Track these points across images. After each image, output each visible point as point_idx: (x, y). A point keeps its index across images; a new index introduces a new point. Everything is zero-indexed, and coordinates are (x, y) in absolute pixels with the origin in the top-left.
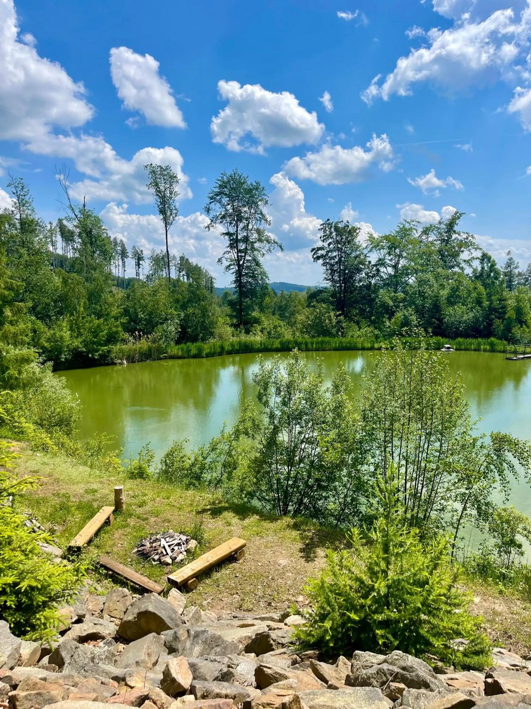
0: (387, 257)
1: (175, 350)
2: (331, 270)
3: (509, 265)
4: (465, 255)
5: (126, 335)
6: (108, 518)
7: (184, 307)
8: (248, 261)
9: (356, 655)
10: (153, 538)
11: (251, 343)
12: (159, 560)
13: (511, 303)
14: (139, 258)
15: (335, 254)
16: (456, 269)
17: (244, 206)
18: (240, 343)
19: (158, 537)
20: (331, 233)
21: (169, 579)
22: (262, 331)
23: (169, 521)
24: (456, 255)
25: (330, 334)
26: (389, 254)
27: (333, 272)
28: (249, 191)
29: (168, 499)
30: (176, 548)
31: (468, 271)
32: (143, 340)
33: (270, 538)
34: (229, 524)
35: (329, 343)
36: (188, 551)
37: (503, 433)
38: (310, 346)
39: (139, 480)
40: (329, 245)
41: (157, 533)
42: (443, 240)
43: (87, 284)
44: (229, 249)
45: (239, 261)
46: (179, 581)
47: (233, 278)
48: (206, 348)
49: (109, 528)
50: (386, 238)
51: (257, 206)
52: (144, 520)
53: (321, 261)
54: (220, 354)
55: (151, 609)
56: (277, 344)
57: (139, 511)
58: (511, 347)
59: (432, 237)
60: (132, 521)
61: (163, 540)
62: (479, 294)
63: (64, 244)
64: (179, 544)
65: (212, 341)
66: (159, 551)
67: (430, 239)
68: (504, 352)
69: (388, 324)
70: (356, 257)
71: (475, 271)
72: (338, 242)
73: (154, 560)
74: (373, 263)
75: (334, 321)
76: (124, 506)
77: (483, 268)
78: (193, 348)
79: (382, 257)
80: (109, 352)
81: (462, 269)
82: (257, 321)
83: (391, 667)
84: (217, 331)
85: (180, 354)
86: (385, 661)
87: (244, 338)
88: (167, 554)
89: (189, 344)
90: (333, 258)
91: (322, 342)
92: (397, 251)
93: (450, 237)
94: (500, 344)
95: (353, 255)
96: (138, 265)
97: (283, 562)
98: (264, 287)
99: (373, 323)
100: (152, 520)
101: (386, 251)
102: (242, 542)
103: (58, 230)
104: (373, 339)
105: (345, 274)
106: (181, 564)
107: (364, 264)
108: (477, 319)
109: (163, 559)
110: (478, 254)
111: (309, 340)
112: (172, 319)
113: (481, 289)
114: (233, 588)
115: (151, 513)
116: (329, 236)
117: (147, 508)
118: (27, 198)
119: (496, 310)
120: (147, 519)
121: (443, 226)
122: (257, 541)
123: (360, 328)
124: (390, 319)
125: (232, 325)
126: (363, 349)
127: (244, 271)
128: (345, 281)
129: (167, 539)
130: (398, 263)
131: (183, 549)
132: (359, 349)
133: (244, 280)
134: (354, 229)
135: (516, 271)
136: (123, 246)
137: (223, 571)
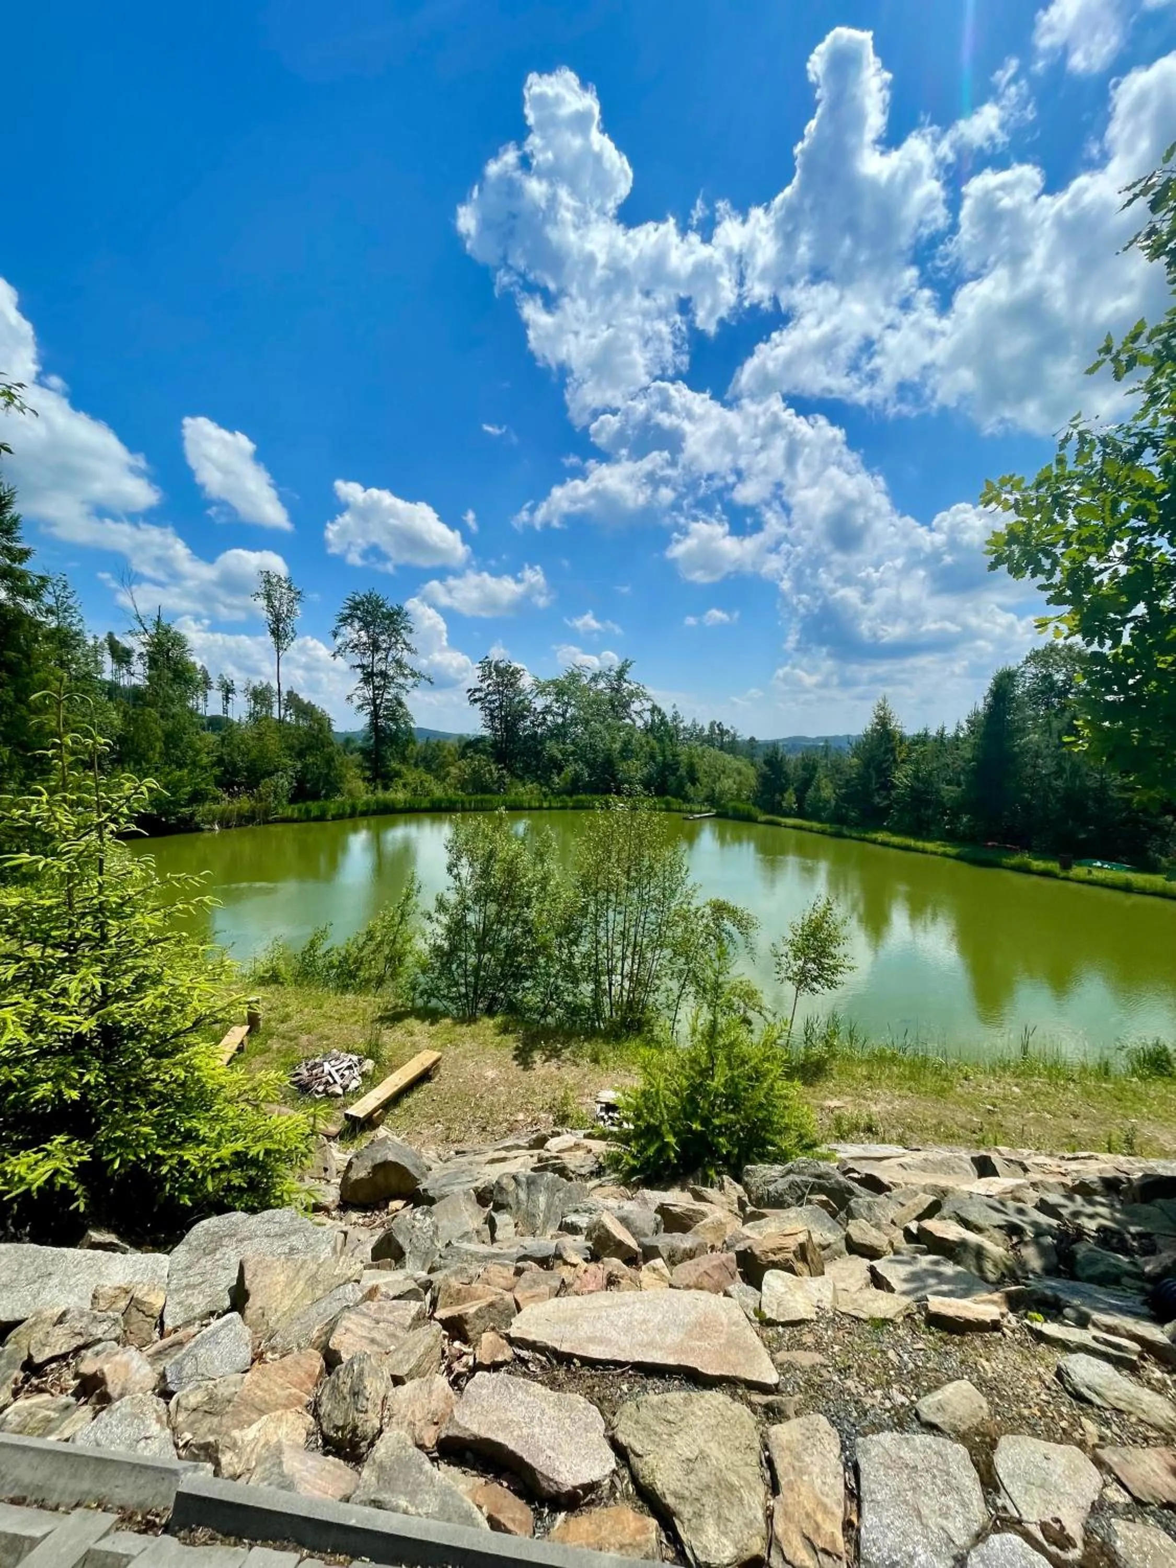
0: (554, 704)
1: (290, 811)
2: (491, 715)
3: (674, 719)
4: (636, 706)
5: (219, 792)
6: (242, 1043)
7: (301, 755)
8: (387, 700)
9: (748, 1171)
10: (311, 1063)
11: (393, 802)
12: (325, 1091)
13: (683, 758)
14: (228, 690)
15: (495, 697)
16: (628, 721)
17: (382, 633)
18: (377, 802)
19: (317, 1060)
20: (491, 673)
21: (347, 1116)
22: (405, 786)
23: (328, 1038)
24: (626, 705)
25: (491, 792)
26: (557, 701)
27: (493, 718)
28: (389, 616)
29: (321, 1008)
30: (347, 1073)
31: (640, 723)
32: (244, 798)
33: (467, 1046)
34: (411, 1034)
35: (490, 801)
36: (363, 1075)
37: (721, 899)
38: (467, 805)
39: (273, 987)
40: (489, 686)
41: (314, 1056)
42: (613, 689)
43: (163, 722)
44: (361, 685)
45: (374, 700)
46: (361, 1116)
47: (367, 720)
48: (332, 808)
49: (242, 1056)
50: (554, 682)
51: (400, 634)
52: (291, 1040)
53: (478, 705)
54: (352, 815)
55: (391, 1158)
56: (426, 804)
57: (283, 1027)
58: (686, 807)
59: (602, 685)
60: (274, 1044)
61: (326, 1064)
62: (652, 748)
63: (115, 667)
64: (350, 1067)
65: (339, 799)
66: (324, 1080)
67: (599, 687)
68: (679, 811)
69: (556, 780)
70: (520, 702)
71: (646, 723)
72: (497, 684)
73: (317, 1092)
74: (539, 710)
75: (496, 775)
76: (261, 1023)
77: (653, 721)
78: (314, 807)
79: (548, 703)
80: (193, 815)
81: (633, 720)
82: (398, 774)
83: (804, 1178)
84: (346, 787)
85: (296, 816)
86: (790, 1171)
87: (381, 795)
88: (335, 1082)
89: (309, 803)
90: (493, 702)
91: (482, 801)
92: (566, 698)
93: (620, 685)
94: (676, 803)
95: (517, 699)
96: (227, 699)
97: (490, 1074)
98: (410, 731)
99: (538, 778)
100: (304, 1038)
101: (552, 697)
102: (436, 1055)
103: (107, 646)
104: (542, 797)
105: (507, 721)
106: (357, 1094)
107: (529, 711)
108: (651, 775)
109: (331, 1089)
110: (648, 705)
111: (466, 798)
112: (284, 770)
113: (654, 742)
114: (432, 1116)
115: (300, 1029)
116: (489, 677)
117: (293, 1023)
118: (71, 601)
119: (670, 766)
120: (296, 1038)
121: (613, 673)
122: (452, 1051)
123: (524, 785)
124: (559, 774)
125: (365, 779)
126: (530, 808)
127: (382, 712)
128: (506, 729)
129: (333, 1063)
130: (566, 711)
131: (356, 1073)
132: (525, 809)
133: (382, 722)
134: (517, 671)
135: (681, 726)
136: (205, 673)
137: (415, 1095)
